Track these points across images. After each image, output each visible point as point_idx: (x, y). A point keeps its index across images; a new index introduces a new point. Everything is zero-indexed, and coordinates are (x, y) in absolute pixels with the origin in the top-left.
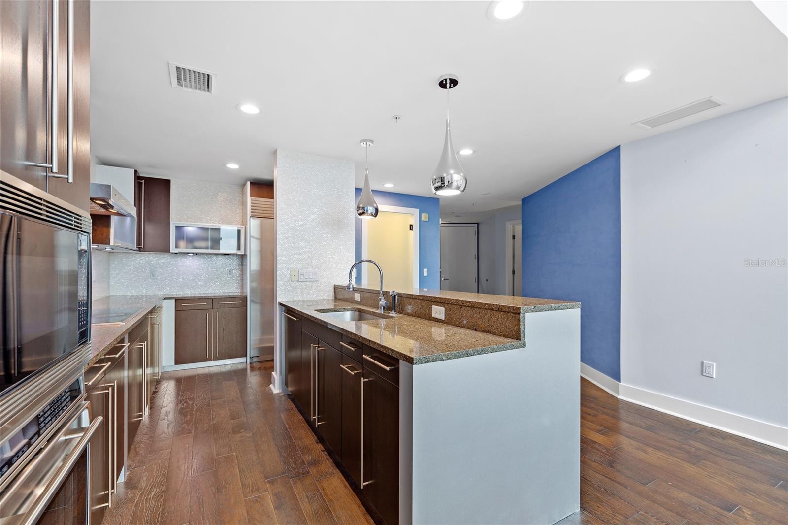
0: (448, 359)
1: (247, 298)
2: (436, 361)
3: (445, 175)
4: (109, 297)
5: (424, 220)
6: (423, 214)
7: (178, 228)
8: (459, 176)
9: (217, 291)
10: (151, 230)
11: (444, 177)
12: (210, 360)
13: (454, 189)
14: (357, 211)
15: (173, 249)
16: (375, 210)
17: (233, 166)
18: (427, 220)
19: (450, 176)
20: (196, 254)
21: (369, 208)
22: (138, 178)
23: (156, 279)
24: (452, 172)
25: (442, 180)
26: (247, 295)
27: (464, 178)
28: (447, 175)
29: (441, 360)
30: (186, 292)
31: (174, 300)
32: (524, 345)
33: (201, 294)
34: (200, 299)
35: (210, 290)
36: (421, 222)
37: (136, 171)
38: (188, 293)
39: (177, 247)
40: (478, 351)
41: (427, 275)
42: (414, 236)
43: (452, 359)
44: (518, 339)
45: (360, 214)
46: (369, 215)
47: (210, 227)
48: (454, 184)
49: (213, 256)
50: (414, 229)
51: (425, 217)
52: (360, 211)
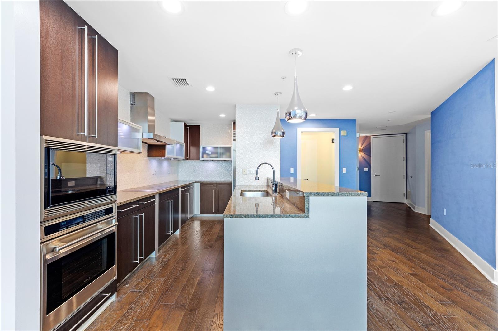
0: (246, 218)
1: (232, 183)
2: (237, 218)
3: (291, 111)
4: (178, 180)
5: (343, 135)
6: (342, 132)
7: (204, 148)
8: (300, 111)
9: (222, 179)
10: (193, 150)
11: (291, 112)
12: (214, 213)
13: (297, 118)
14: (272, 134)
15: (201, 158)
16: (282, 133)
17: (223, 116)
18: (346, 135)
19: (294, 111)
20: (213, 161)
21: (278, 132)
22: (186, 126)
23: (196, 173)
24: (296, 108)
25: (290, 113)
26: (232, 182)
27: (304, 112)
28: (292, 111)
29: (241, 218)
30: (208, 180)
31: (200, 183)
32: (308, 217)
33: (214, 180)
34: (211, 183)
35: (218, 179)
36: (341, 137)
37: (184, 123)
38: (209, 180)
39: (203, 157)
40: (268, 216)
41: (345, 172)
42: (335, 147)
43: (249, 218)
44: (303, 211)
45: (273, 136)
46: (279, 136)
47: (222, 147)
48: (298, 116)
49: (220, 161)
50: (335, 142)
51: (344, 133)
52: (273, 135)
